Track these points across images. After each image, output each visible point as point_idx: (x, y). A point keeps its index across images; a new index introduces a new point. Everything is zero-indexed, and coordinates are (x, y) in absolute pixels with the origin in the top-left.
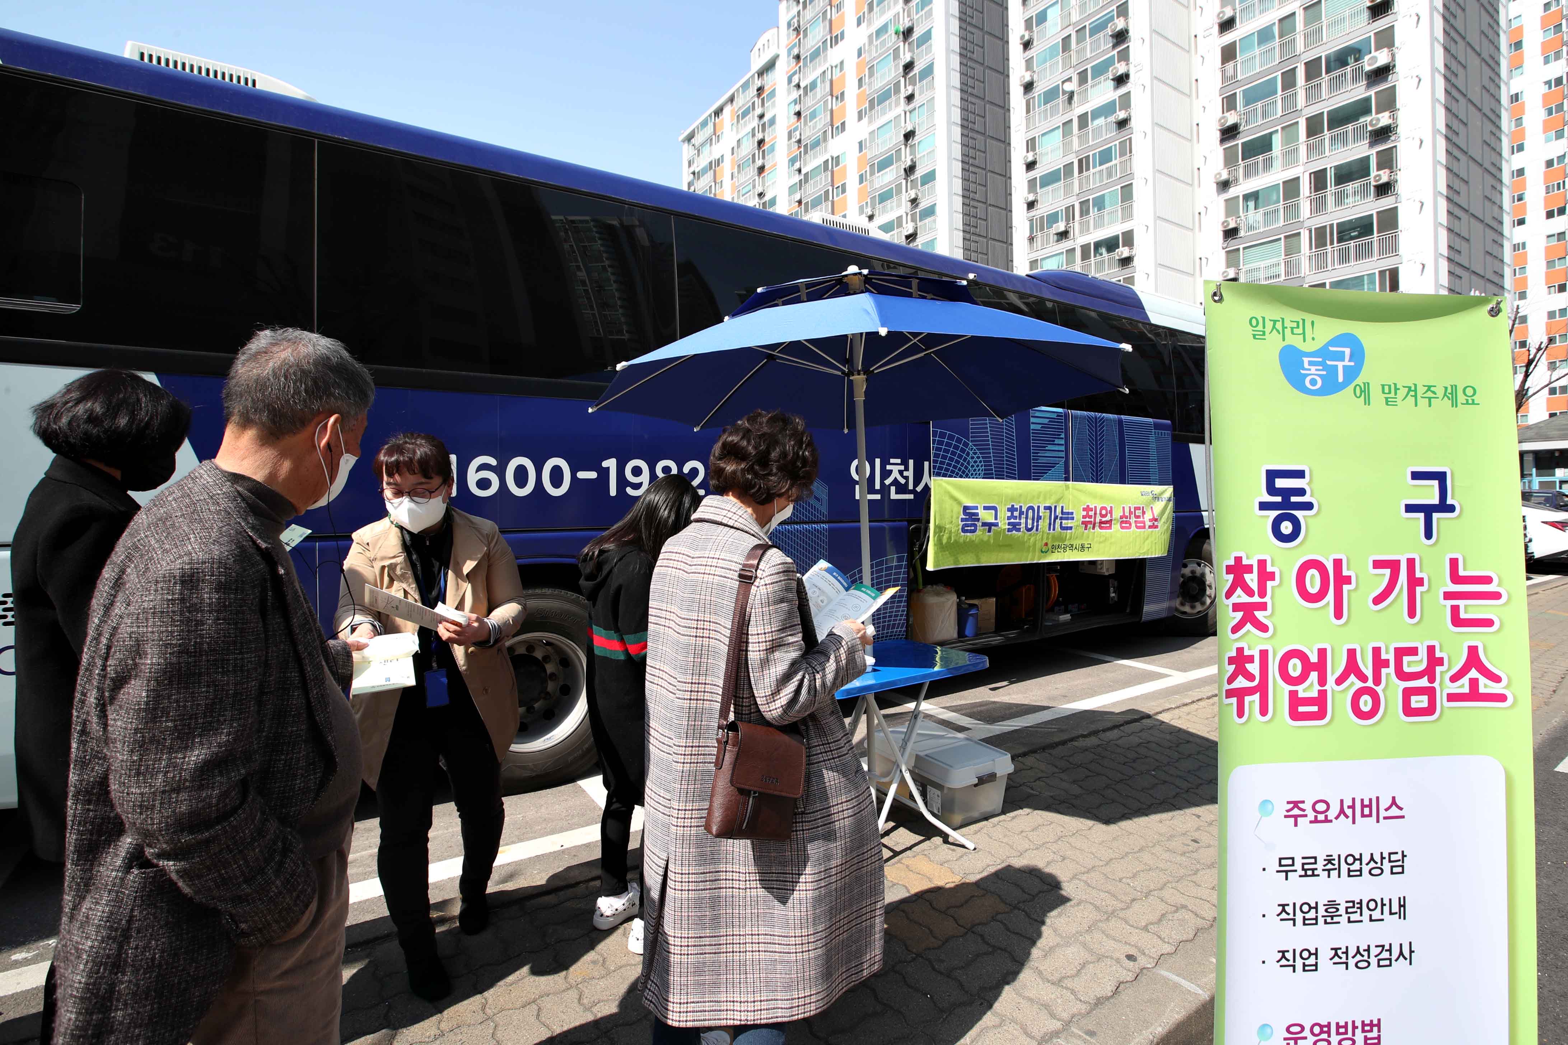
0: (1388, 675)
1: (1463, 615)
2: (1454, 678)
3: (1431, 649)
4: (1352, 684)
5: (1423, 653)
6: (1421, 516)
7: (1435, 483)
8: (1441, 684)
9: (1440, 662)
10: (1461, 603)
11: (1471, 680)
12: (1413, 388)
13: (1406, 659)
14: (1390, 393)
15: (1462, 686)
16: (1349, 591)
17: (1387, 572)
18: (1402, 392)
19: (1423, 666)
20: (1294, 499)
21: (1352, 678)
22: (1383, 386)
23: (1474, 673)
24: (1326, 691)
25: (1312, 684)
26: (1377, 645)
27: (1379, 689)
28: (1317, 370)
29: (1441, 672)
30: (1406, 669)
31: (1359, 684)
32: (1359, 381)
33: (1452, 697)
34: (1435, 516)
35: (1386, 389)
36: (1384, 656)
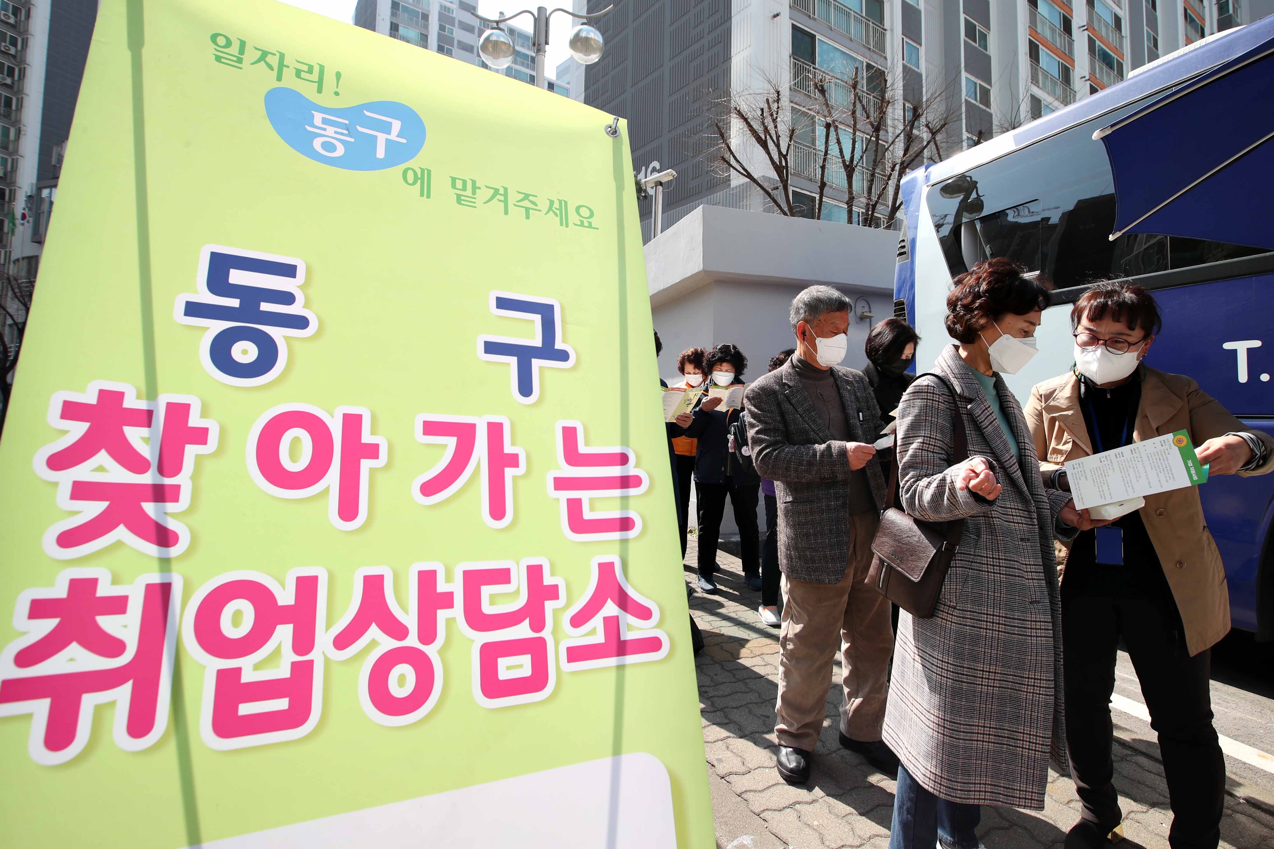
0: (450, 622)
1: (588, 515)
2: (578, 620)
3: (535, 572)
4: (374, 643)
5: (519, 580)
6: (513, 361)
7: (537, 319)
8: (554, 632)
9: (553, 592)
10: (584, 495)
11: (606, 620)
12: (502, 191)
13: (486, 591)
14: (464, 189)
15: (593, 632)
16: (372, 471)
17: (451, 442)
18: (483, 194)
19: (520, 602)
20: (265, 307)
21: (374, 632)
22: (454, 180)
23: (610, 609)
24: (311, 662)
25: (277, 651)
26: (427, 566)
27: (430, 650)
28: (336, 132)
29: (555, 611)
30: (487, 608)
31: (388, 643)
32: (415, 163)
33: (575, 653)
34: (536, 363)
35: (459, 184)
36: (442, 587)
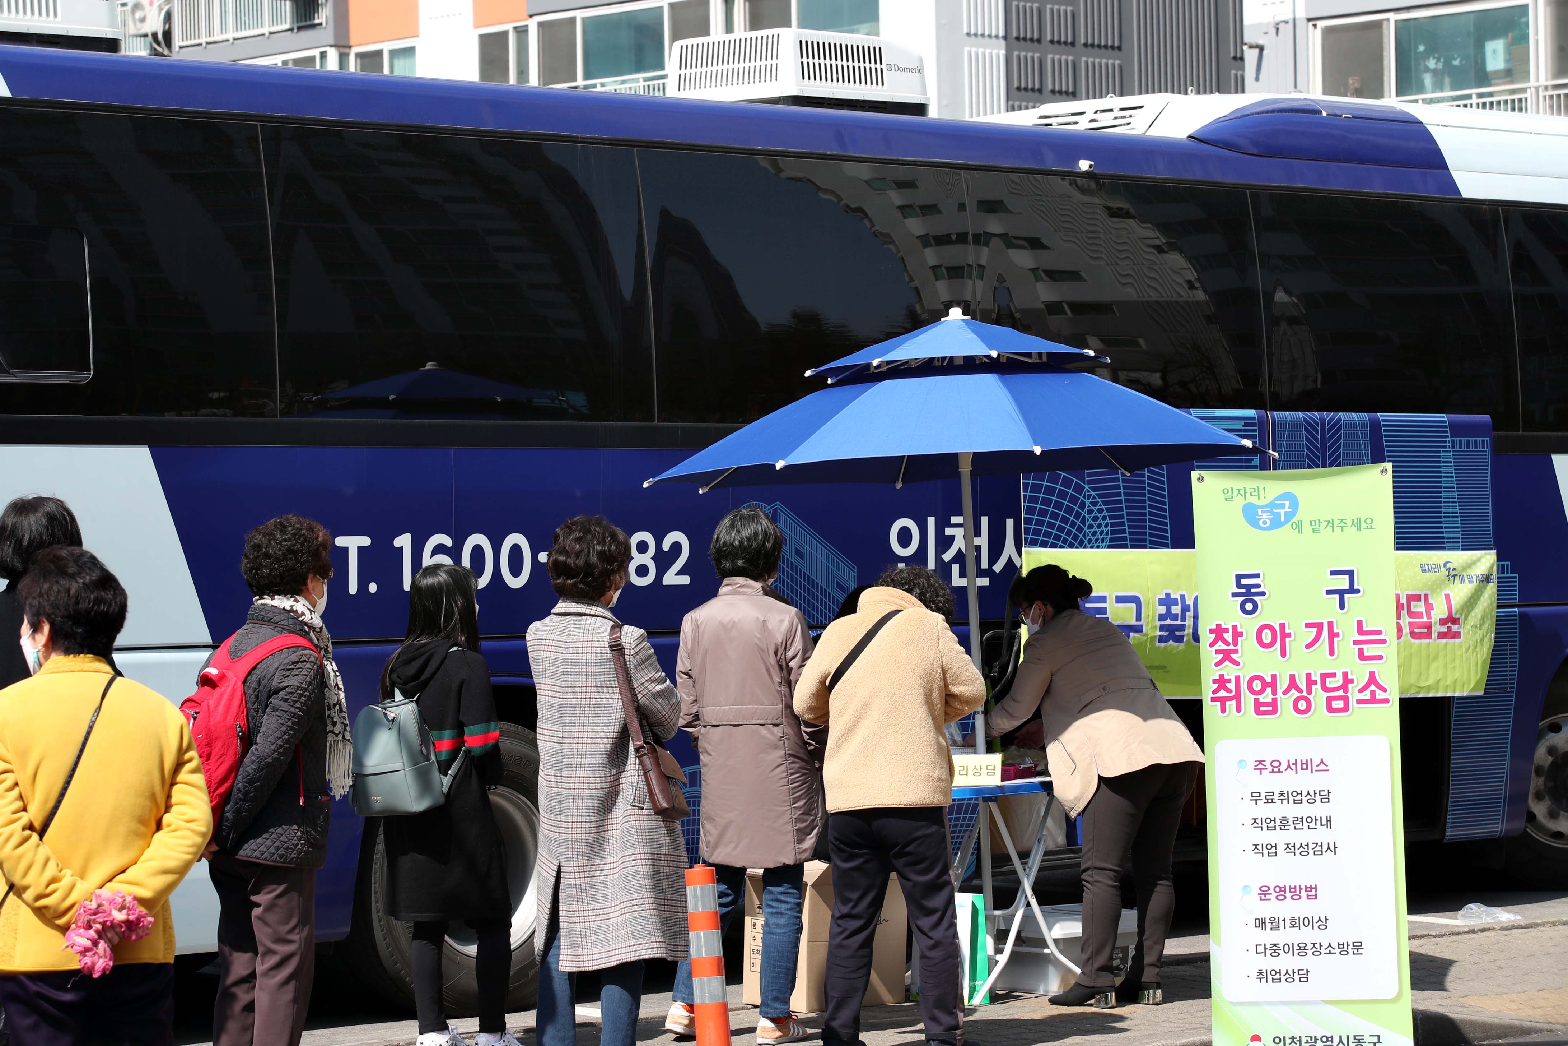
2: (1361, 691)
3: (1345, 674)
4: (1293, 694)
5: (1340, 677)
6: (1337, 596)
9: (1352, 681)
11: (1371, 691)
13: (1328, 680)
14: (1315, 525)
15: (1366, 695)
16: (1290, 641)
17: (1315, 630)
19: (1340, 683)
21: (1293, 690)
22: (1311, 522)
23: (1373, 687)
25: (1267, 695)
26: (1308, 672)
27: (1310, 697)
30: (1328, 685)
31: (1298, 694)
33: (1359, 702)
34: (1346, 596)
35: (1313, 523)
36: (1313, 678)
